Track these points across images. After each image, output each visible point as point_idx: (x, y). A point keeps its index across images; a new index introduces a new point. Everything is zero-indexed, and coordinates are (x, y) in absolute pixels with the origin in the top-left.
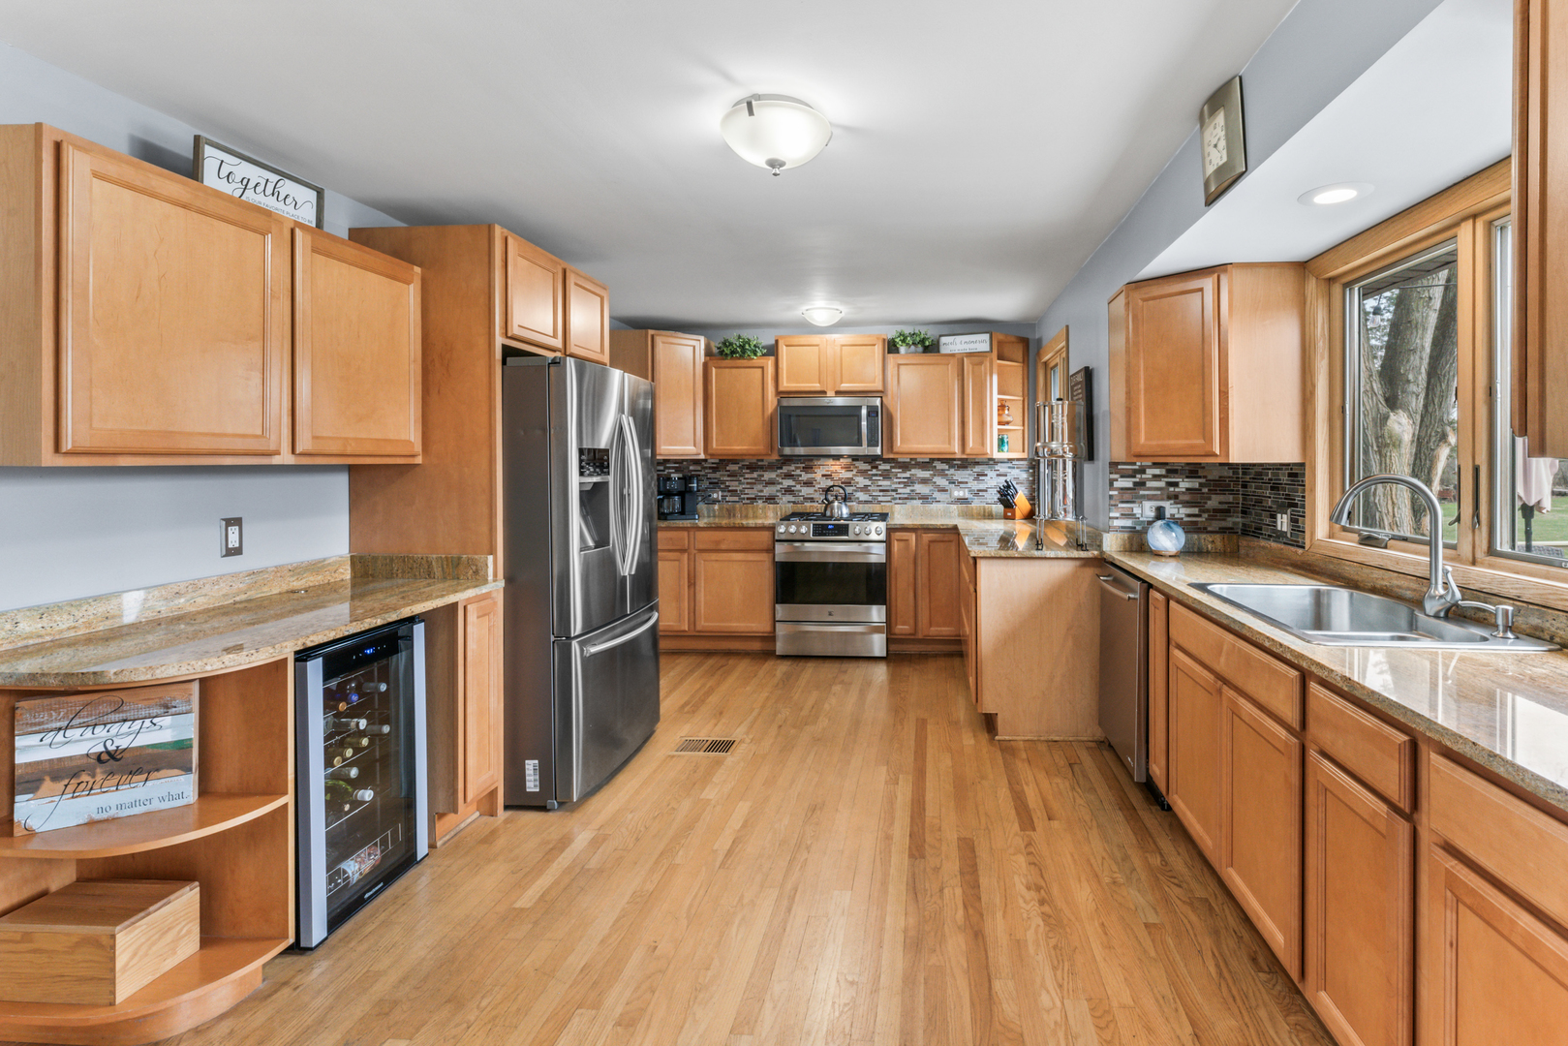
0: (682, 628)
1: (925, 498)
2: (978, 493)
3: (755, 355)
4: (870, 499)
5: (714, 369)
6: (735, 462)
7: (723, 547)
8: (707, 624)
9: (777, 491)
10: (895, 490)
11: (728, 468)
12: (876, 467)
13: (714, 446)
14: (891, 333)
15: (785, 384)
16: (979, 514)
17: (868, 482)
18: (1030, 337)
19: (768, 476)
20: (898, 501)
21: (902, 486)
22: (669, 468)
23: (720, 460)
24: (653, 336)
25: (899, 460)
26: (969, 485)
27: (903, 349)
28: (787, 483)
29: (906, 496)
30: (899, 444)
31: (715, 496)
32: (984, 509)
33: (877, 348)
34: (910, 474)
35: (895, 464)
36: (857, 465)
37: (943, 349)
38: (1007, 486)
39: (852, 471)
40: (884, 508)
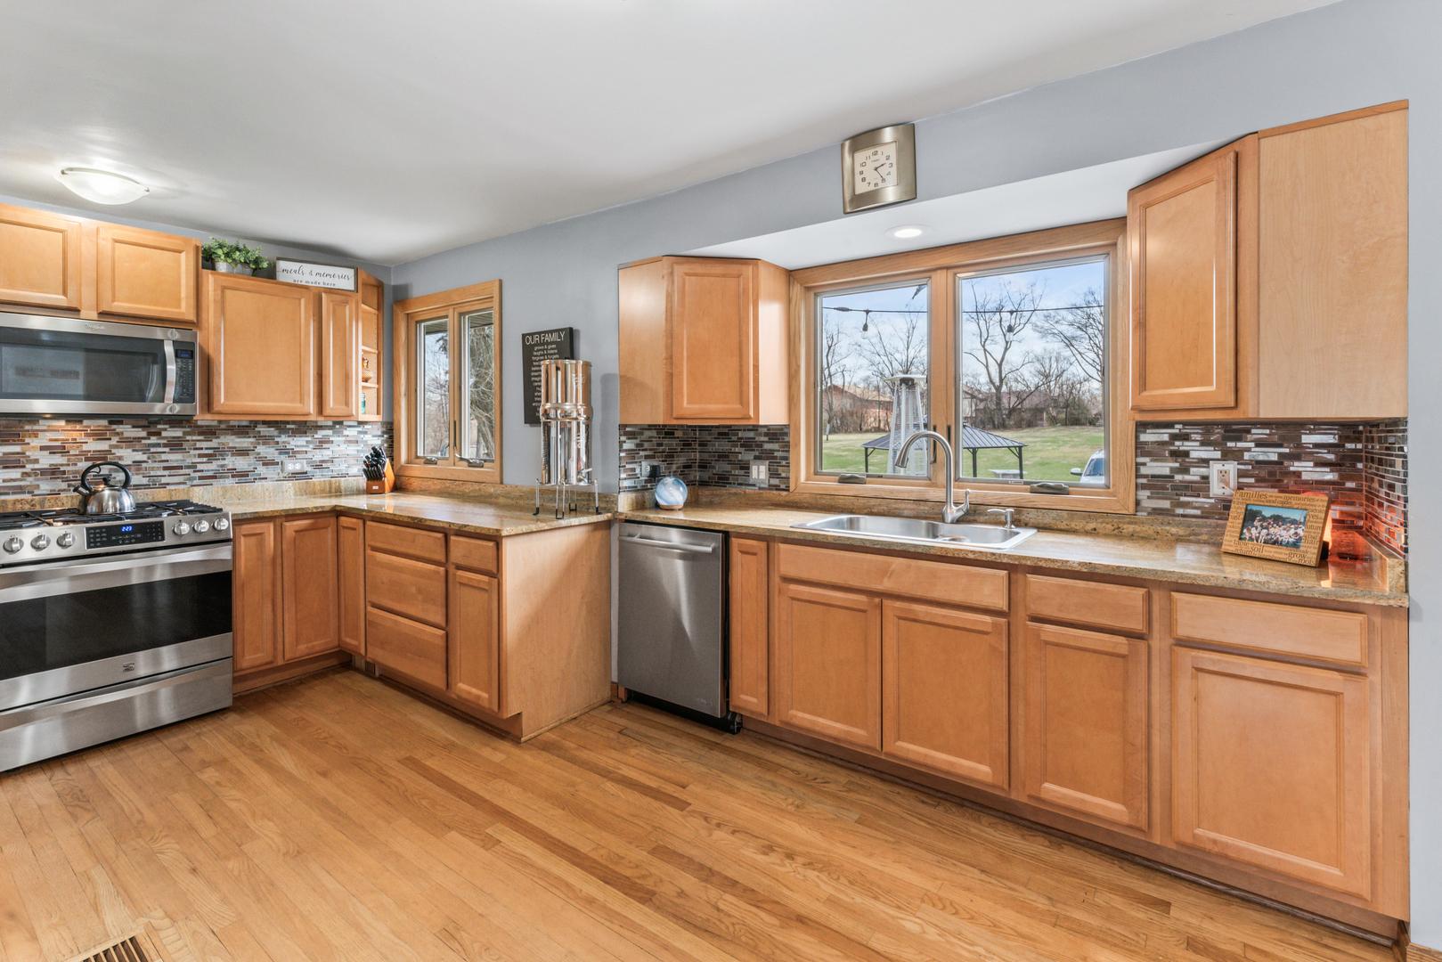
1: (242, 475)
2: (319, 466)
4: (147, 481)
10: (193, 466)
12: (158, 434)
14: (208, 240)
16: (323, 491)
17: (140, 456)
18: (385, 282)
20: (197, 482)
21: (205, 460)
26: (309, 455)
27: (222, 266)
29: (210, 474)
30: (222, 401)
32: (330, 483)
33: (187, 257)
34: (219, 443)
35: (188, 430)
36: (118, 430)
37: (281, 277)
38: (377, 454)
39: (110, 439)
40: (173, 493)
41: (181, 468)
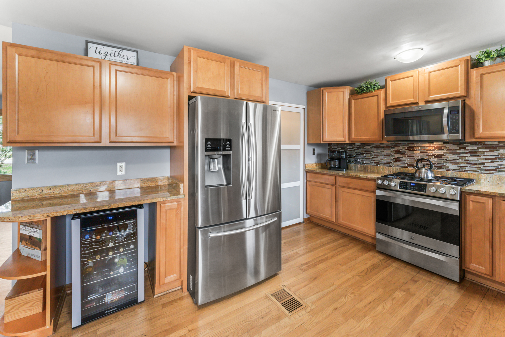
3: (374, 89)
4: (458, 168)
5: (353, 101)
6: (368, 145)
7: (350, 186)
8: (343, 222)
9: (391, 160)
10: (483, 164)
11: (365, 148)
12: (464, 148)
13: (353, 137)
15: (391, 102)
17: (456, 157)
19: (385, 152)
20: (485, 171)
21: (489, 161)
22: (339, 147)
23: (361, 144)
24: (323, 90)
25: (486, 143)
27: (487, 63)
28: (397, 156)
29: (494, 168)
30: (481, 132)
31: (359, 160)
33: (461, 67)
34: (498, 153)
35: (481, 146)
36: (446, 146)
39: (444, 150)
40: (470, 175)
41: (476, 164)
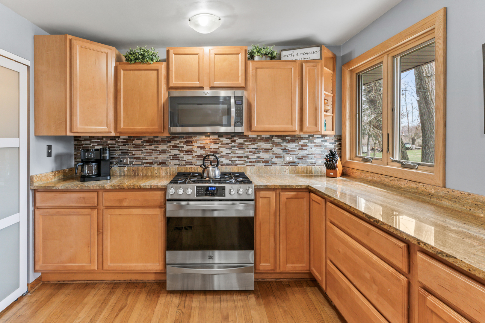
0: (92, 268)
1: (267, 162)
2: (301, 159)
3: (152, 60)
4: (230, 162)
5: (122, 71)
6: (139, 138)
7: (125, 204)
8: (112, 264)
9: (167, 158)
10: (247, 157)
11: (134, 142)
12: (234, 141)
13: (122, 126)
14: (250, 48)
15: (174, 82)
16: (303, 172)
17: (228, 151)
18: (337, 54)
19: (161, 147)
20: (249, 164)
21: (251, 154)
22: (93, 142)
23: (129, 137)
24: (71, 40)
25: (250, 136)
26: (296, 153)
27: (256, 58)
28: (174, 152)
29: (254, 160)
30: (256, 125)
31: (125, 161)
32: (307, 168)
33: (241, 55)
34: (257, 146)
35: (246, 140)
36: (221, 140)
37: (283, 59)
38: (332, 154)
39: (218, 144)
40: (239, 168)
41: (242, 157)
